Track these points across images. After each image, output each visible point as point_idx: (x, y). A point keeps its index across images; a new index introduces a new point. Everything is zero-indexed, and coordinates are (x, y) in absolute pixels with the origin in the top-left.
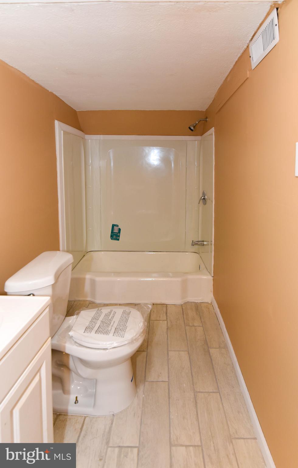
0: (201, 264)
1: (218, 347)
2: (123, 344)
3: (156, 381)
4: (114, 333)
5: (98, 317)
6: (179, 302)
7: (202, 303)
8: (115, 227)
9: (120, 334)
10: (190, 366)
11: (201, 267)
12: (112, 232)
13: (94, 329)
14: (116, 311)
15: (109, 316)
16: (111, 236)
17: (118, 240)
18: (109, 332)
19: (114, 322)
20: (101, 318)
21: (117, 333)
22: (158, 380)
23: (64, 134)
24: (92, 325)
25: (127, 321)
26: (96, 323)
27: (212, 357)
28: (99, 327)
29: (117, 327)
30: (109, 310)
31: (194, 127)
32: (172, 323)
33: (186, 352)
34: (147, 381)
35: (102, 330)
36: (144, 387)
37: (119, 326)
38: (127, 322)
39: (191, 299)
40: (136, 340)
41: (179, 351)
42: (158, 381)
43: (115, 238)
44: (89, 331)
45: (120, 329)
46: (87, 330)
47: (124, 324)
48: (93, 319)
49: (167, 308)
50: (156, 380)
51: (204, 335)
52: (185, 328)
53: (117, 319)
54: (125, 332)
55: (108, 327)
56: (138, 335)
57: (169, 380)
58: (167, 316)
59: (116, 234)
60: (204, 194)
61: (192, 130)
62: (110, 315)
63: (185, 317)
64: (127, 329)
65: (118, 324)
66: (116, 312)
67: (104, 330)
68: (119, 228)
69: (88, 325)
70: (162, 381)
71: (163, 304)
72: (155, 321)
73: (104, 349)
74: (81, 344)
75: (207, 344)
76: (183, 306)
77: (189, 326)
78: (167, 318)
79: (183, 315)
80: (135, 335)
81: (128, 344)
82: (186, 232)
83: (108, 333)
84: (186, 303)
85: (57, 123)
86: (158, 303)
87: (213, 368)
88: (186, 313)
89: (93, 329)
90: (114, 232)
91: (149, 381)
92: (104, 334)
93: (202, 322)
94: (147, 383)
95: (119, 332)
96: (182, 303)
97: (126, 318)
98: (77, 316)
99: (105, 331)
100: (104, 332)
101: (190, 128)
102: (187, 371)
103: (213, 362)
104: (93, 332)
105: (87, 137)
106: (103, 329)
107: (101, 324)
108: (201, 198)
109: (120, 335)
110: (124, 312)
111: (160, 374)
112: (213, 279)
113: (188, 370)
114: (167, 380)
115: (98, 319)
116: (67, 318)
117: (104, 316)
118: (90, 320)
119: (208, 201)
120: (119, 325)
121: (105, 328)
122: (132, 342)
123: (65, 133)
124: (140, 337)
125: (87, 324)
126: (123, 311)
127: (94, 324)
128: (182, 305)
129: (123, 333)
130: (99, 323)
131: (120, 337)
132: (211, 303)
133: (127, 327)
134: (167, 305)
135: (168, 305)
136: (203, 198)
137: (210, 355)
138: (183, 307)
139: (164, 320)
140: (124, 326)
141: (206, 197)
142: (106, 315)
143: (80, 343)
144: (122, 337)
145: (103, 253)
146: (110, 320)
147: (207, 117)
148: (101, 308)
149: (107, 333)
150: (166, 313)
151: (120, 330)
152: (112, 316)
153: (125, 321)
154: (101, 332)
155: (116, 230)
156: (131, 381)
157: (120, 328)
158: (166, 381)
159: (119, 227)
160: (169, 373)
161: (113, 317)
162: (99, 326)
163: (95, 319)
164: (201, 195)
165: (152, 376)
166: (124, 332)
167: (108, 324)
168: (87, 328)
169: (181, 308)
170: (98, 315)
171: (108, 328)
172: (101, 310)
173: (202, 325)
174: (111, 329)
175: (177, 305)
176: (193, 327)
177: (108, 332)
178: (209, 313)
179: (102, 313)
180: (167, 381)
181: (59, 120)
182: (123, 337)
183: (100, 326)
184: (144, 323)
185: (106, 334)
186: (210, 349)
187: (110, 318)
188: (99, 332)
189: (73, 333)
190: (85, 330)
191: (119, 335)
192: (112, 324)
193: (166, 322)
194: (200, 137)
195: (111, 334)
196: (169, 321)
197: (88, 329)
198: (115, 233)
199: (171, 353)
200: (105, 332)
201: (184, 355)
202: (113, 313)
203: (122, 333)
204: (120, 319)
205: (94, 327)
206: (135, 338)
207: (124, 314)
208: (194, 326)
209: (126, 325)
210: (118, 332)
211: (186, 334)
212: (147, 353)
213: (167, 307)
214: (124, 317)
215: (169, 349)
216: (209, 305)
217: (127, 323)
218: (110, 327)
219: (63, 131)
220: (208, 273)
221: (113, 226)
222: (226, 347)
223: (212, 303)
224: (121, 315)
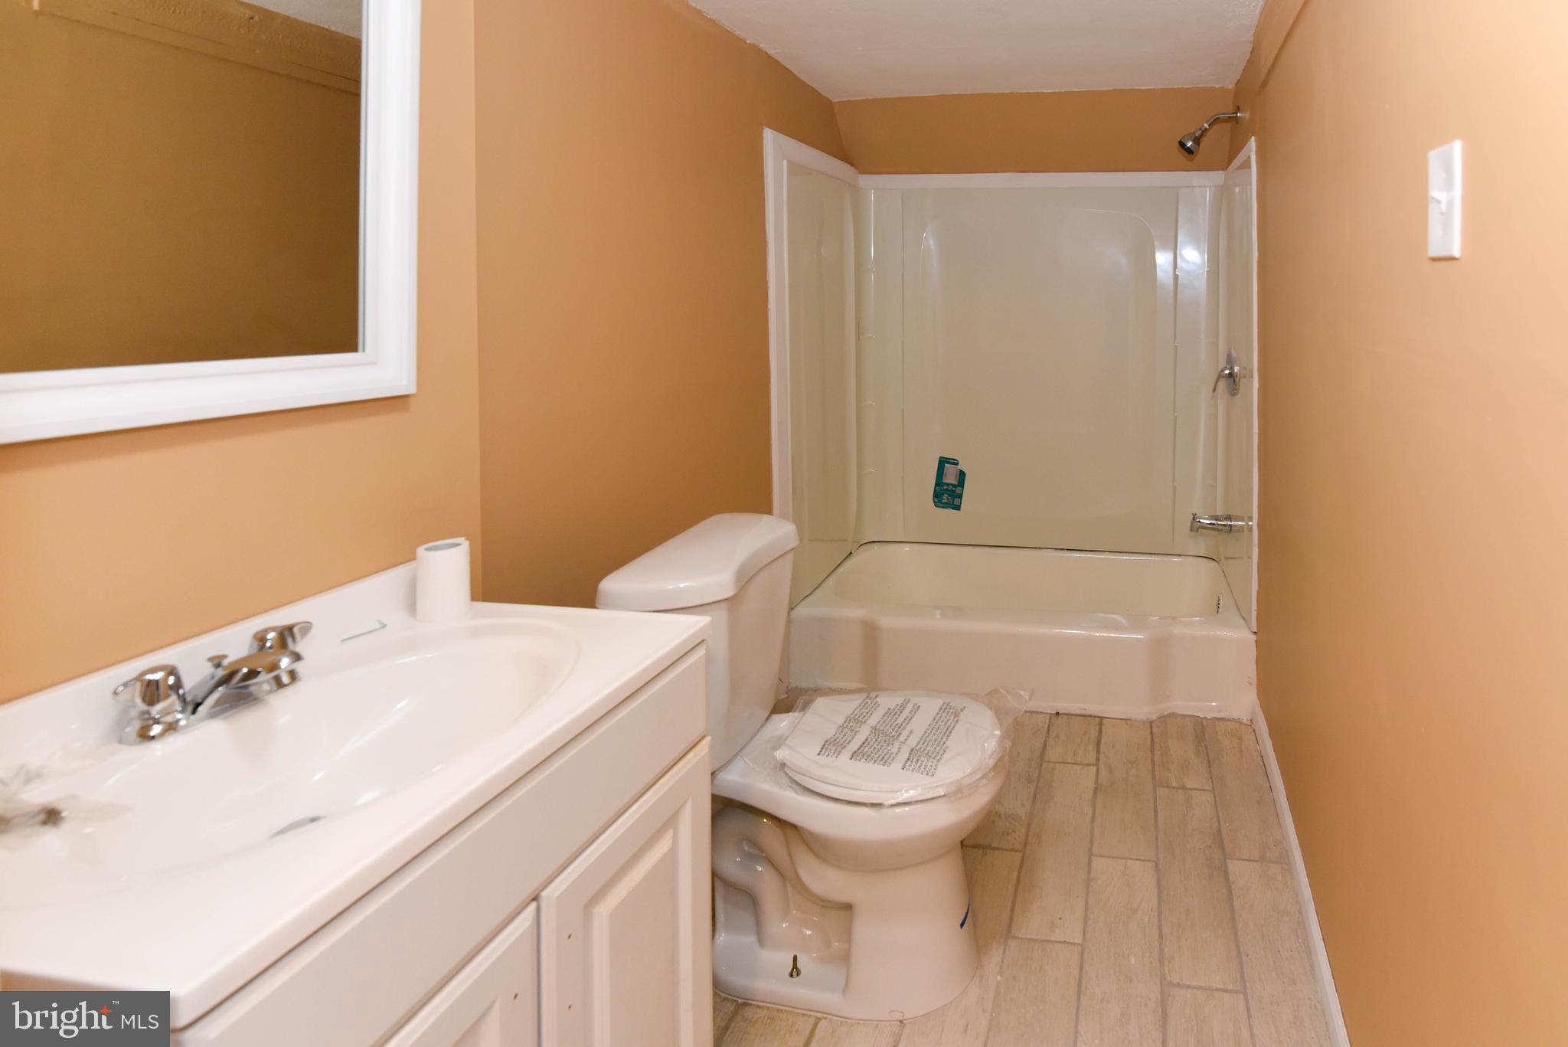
0: (1222, 594)
1: (1257, 859)
2: (930, 796)
3: (1043, 941)
4: (906, 762)
5: (864, 717)
6: (1143, 711)
7: (1218, 719)
8: (947, 465)
9: (923, 767)
10: (1159, 904)
11: (1221, 604)
12: (939, 483)
13: (849, 746)
14: (919, 704)
15: (897, 716)
16: (936, 495)
17: (958, 508)
18: (892, 757)
19: (911, 732)
20: (873, 720)
21: (916, 763)
22: (1048, 938)
23: (790, 174)
24: (845, 735)
25: (949, 732)
26: (857, 732)
27: (1233, 887)
28: (864, 743)
29: (918, 748)
30: (900, 701)
31: (1197, 141)
32: (1111, 773)
33: (1149, 863)
34: (1014, 938)
35: (872, 752)
36: (1004, 952)
37: (923, 744)
38: (948, 736)
39: (1183, 705)
40: (974, 787)
41: (1126, 859)
42: (1048, 941)
43: (946, 503)
44: (832, 752)
45: (926, 752)
46: (826, 750)
47: (939, 739)
48: (848, 720)
49: (1100, 728)
50: (1044, 938)
51: (1215, 819)
52: (1155, 792)
53: (920, 724)
54: (939, 761)
55: (890, 745)
56: (978, 776)
57: (1084, 939)
58: (1098, 752)
59: (950, 487)
60: (1230, 361)
61: (1189, 151)
62: (902, 714)
63: (1157, 758)
64: (946, 754)
65: (921, 739)
66: (919, 707)
67: (878, 751)
68: (961, 471)
69: (832, 735)
70: (1060, 942)
71: (1090, 716)
72: (1058, 765)
73: (873, 805)
74: (808, 786)
75: (1222, 848)
76: (1153, 725)
77: (1168, 787)
78: (1098, 760)
79: (1152, 752)
80: (971, 774)
81: (944, 796)
82: (1175, 488)
83: (889, 761)
84: (1164, 718)
85: (769, 136)
86: (1074, 712)
87: (1233, 919)
88: (1161, 747)
89: (845, 746)
90: (944, 481)
91: (1021, 939)
92: (875, 761)
93: (1211, 778)
94: (1013, 943)
95: (922, 759)
96: (1154, 718)
97: (949, 724)
98: (802, 713)
99: (880, 756)
100: (877, 756)
101: (1182, 144)
102: (1146, 920)
103: (1237, 903)
104: (845, 755)
105: (866, 181)
106: (875, 748)
107: (870, 735)
108: (1222, 371)
109: (922, 769)
110: (943, 708)
111: (1058, 920)
112: (1256, 641)
113: (1149, 918)
114: (1078, 940)
115: (865, 722)
116: (776, 717)
117: (884, 716)
118: (841, 721)
119: (1243, 383)
120: (925, 741)
121: (882, 746)
122: (956, 793)
123: (797, 169)
124: (984, 781)
125: (830, 732)
126: (942, 703)
127: (849, 733)
128: (1151, 723)
129: (934, 764)
130: (864, 732)
131: (922, 773)
132: (1249, 723)
133: (947, 747)
134: (1101, 718)
135: (1105, 721)
136: (1227, 372)
137: (1226, 878)
138: (1154, 730)
139: (1087, 765)
140: (937, 746)
141: (1236, 369)
142: (889, 712)
143: (803, 784)
144: (927, 774)
145: (907, 548)
146: (899, 727)
147: (1238, 108)
148: (878, 693)
149: (885, 760)
150: (1098, 744)
151: (924, 756)
152: (907, 717)
153: (945, 733)
154: (868, 757)
155: (950, 478)
156: (962, 925)
157: (925, 749)
158: (1075, 944)
159: (959, 467)
160: (1085, 922)
161: (908, 720)
162: (865, 738)
163: (854, 721)
164: (1222, 363)
165: (1033, 924)
166: (935, 761)
167: (893, 736)
168: (828, 743)
169: (1149, 731)
170: (867, 711)
171: (889, 748)
172: (876, 697)
173: (1211, 788)
174: (898, 752)
175: (1135, 721)
176: (1180, 791)
177: (889, 757)
178: (1241, 751)
179: (879, 705)
180: (1079, 944)
181: (779, 129)
182: (930, 774)
183: (867, 740)
184: (1001, 742)
185: (882, 763)
186: (1228, 861)
187: (900, 720)
188: (863, 756)
189: (787, 752)
190: (822, 749)
191: (920, 767)
192: (901, 738)
193: (1094, 769)
194: (1221, 172)
195: (897, 765)
196: (1101, 765)
197: (831, 746)
198: (948, 484)
199: (1098, 863)
200: (880, 759)
201: (1143, 875)
202: (910, 707)
203: (930, 764)
204: (930, 725)
205: (849, 743)
206: (966, 782)
207: (944, 712)
208: (1184, 788)
209: (944, 743)
210: (918, 760)
211: (1155, 811)
212: (1023, 857)
213: (1100, 725)
214: (942, 722)
215: (1095, 851)
216: (1238, 729)
217: (950, 738)
218: (897, 744)
219: (788, 161)
220: (1242, 622)
221: (943, 462)
222: (1284, 859)
223: (1254, 721)
224: (934, 715)
